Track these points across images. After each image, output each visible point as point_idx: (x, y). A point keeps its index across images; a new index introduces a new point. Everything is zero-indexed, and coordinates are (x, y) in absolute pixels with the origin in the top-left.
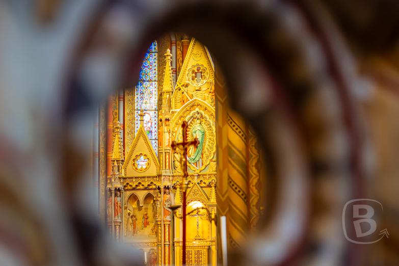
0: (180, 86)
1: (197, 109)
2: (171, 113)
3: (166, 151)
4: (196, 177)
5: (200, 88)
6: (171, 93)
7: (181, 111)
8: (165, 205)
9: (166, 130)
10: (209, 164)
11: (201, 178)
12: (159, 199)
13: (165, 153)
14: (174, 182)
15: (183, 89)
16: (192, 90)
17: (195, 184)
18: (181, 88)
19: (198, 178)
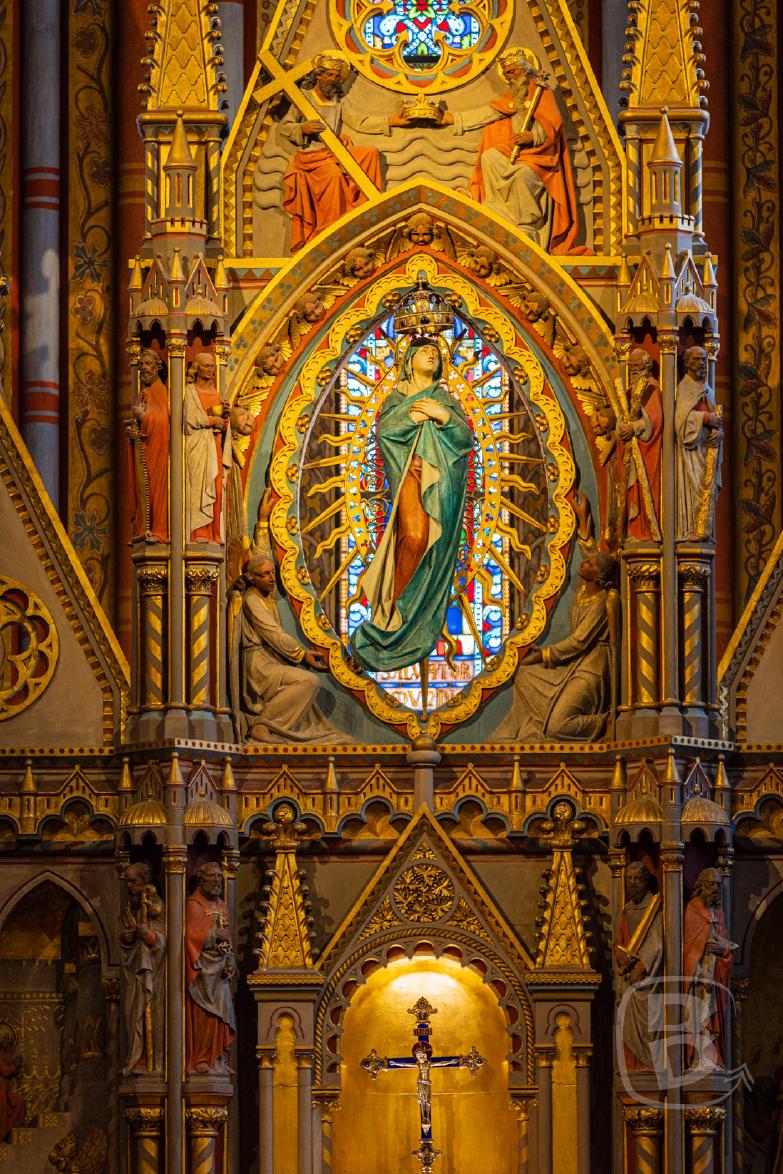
0: (284, 81)
1: (421, 266)
2: (221, 280)
3: (196, 570)
4: (425, 777)
5: (442, 109)
6: (213, 136)
7: (303, 270)
8: (200, 976)
9: (196, 414)
10: (512, 679)
11: (470, 786)
12: (154, 931)
13: (189, 582)
14: (252, 808)
15: (310, 106)
16: (378, 121)
17: (424, 825)
18: (296, 95)
19: (437, 782)
